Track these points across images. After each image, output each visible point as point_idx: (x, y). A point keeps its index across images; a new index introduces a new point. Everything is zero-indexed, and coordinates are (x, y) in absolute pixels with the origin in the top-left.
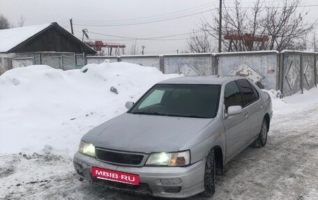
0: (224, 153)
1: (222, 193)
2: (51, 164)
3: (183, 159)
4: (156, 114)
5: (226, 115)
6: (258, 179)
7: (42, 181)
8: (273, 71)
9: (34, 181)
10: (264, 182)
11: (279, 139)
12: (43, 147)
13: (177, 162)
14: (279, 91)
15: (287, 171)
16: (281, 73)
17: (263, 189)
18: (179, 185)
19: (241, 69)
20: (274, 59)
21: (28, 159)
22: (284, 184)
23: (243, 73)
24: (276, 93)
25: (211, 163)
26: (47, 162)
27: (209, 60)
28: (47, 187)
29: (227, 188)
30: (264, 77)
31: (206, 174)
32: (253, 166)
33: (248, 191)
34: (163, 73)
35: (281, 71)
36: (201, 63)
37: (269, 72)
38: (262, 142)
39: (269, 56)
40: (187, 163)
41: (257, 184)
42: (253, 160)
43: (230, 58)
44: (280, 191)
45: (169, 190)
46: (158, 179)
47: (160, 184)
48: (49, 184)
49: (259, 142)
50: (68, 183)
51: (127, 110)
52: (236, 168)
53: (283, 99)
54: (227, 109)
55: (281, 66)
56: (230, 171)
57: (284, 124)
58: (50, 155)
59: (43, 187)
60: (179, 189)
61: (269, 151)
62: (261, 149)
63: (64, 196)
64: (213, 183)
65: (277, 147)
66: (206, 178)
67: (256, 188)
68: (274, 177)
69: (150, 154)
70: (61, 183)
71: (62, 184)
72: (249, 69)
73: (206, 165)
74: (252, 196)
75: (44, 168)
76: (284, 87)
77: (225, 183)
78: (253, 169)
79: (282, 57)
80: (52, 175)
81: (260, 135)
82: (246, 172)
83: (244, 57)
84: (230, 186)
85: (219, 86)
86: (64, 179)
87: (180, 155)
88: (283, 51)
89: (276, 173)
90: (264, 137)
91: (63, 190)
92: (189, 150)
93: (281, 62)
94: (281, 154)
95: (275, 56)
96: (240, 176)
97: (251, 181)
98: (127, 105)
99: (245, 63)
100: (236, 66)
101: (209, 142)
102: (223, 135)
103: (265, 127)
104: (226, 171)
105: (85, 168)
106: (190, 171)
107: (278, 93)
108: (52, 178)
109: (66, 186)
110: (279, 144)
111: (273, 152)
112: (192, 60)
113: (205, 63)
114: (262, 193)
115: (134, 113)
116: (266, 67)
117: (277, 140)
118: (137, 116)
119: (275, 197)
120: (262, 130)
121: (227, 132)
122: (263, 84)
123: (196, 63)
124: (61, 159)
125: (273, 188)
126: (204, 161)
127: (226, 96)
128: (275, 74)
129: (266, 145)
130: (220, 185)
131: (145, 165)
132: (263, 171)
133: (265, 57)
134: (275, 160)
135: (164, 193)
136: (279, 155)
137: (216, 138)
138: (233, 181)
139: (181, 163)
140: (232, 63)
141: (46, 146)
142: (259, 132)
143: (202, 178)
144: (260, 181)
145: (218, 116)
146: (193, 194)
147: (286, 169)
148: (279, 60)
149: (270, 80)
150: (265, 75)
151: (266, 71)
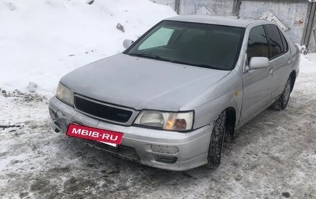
0: (238, 116)
1: (229, 167)
2: (31, 106)
3: (183, 122)
4: (157, 58)
5: (247, 68)
6: (275, 152)
7: (14, 126)
8: (301, 22)
9: (5, 125)
10: (283, 157)
11: (302, 102)
12: (27, 84)
13: (176, 124)
14: (304, 46)
15: (312, 144)
16: (310, 26)
17: (281, 166)
18: (175, 155)
19: (264, 16)
20: (304, 9)
21: (6, 96)
22: (307, 161)
24: (300, 48)
25: (219, 129)
26: (26, 103)
28: (17, 135)
29: (236, 160)
30: (289, 29)
31: (212, 142)
32: (269, 133)
33: (262, 167)
34: (178, 14)
35: (310, 23)
36: (220, 6)
37: (295, 23)
38: (282, 104)
39: (299, 5)
40: (188, 127)
41: (273, 158)
42: (270, 125)
43: (254, 3)
44: (303, 170)
45: (161, 159)
46: (148, 144)
47: (150, 151)
48: (21, 130)
49: (279, 104)
50: (44, 131)
51: (124, 49)
52: (249, 133)
53: (307, 56)
54: (249, 59)
55: (311, 17)
56: (242, 138)
57: (308, 84)
58: (33, 94)
59: (13, 133)
60: (174, 160)
61: (289, 116)
62: (281, 113)
63: (35, 148)
64: (220, 154)
65: (299, 111)
66: (211, 148)
67: (272, 163)
68: (295, 150)
69: (140, 111)
70: (35, 130)
71: (37, 132)
72: (274, 18)
73: (214, 131)
74: (266, 175)
75: (22, 109)
76: (310, 42)
77: (233, 153)
78: (270, 138)
79: (314, 7)
80: (28, 119)
81: (282, 96)
82: (261, 141)
84: (240, 156)
85: (243, 30)
86: (41, 127)
87: (181, 116)
89: (297, 145)
90: (286, 98)
91: (35, 140)
92: (193, 111)
93: (312, 13)
94: (304, 121)
95: (307, 5)
96: (253, 145)
97: (267, 154)
98: (125, 43)
99: (271, 11)
100: (260, 12)
101: (221, 102)
102: (240, 94)
103: (289, 87)
104: (236, 137)
105: (60, 117)
106: (191, 138)
107: (303, 49)
108: (27, 123)
109: (41, 136)
110: (301, 108)
111: (294, 117)
112: (211, 2)
113: (225, 7)
114: (280, 171)
115: (131, 55)
116: (293, 17)
117: (299, 103)
118: (135, 58)
119: (296, 179)
120: (285, 90)
121: (245, 89)
123: (215, 5)
124: (44, 100)
125: (294, 165)
126: (212, 127)
127: (250, 43)
128: (303, 26)
129: (287, 108)
130: (227, 155)
131: (133, 125)
132: (282, 141)
133: (294, 5)
134: (296, 128)
135: (154, 161)
136: (301, 122)
137: (230, 97)
138: (243, 151)
139: (180, 126)
140: (256, 9)
141: (30, 83)
142: (281, 93)
143: (205, 148)
144: (277, 155)
145: (237, 68)
146: (192, 167)
147: (310, 141)
148: (310, 11)
149: (295, 32)
150: (291, 26)
151: (293, 22)
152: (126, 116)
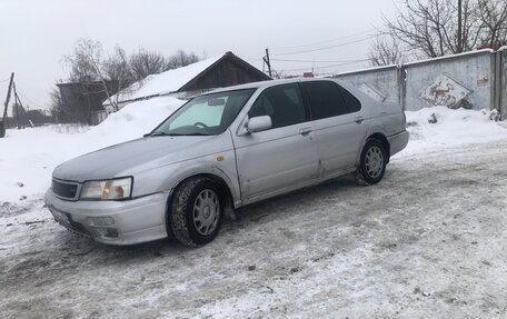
8: (486, 81)
14: (495, 111)
16: (497, 83)
19: (437, 82)
20: (486, 63)
23: (441, 88)
24: (489, 113)
27: (394, 75)
30: (472, 92)
35: (498, 79)
36: (383, 80)
37: (479, 83)
39: (480, 59)
40: (126, 195)
43: (422, 69)
53: (500, 122)
55: (498, 71)
69: (83, 183)
72: (450, 81)
79: (498, 58)
83: (443, 65)
88: (501, 48)
92: (131, 177)
93: (498, 66)
95: (489, 58)
99: (444, 73)
100: (430, 79)
107: (493, 114)
112: (372, 77)
113: (389, 80)
116: (474, 75)
122: (471, 101)
123: (377, 81)
126: (167, 195)
128: (488, 85)
131: (80, 199)
133: (473, 61)
140: (425, 75)
148: (494, 63)
149: (481, 94)
150: (473, 88)
151: (475, 82)
152: (73, 190)
